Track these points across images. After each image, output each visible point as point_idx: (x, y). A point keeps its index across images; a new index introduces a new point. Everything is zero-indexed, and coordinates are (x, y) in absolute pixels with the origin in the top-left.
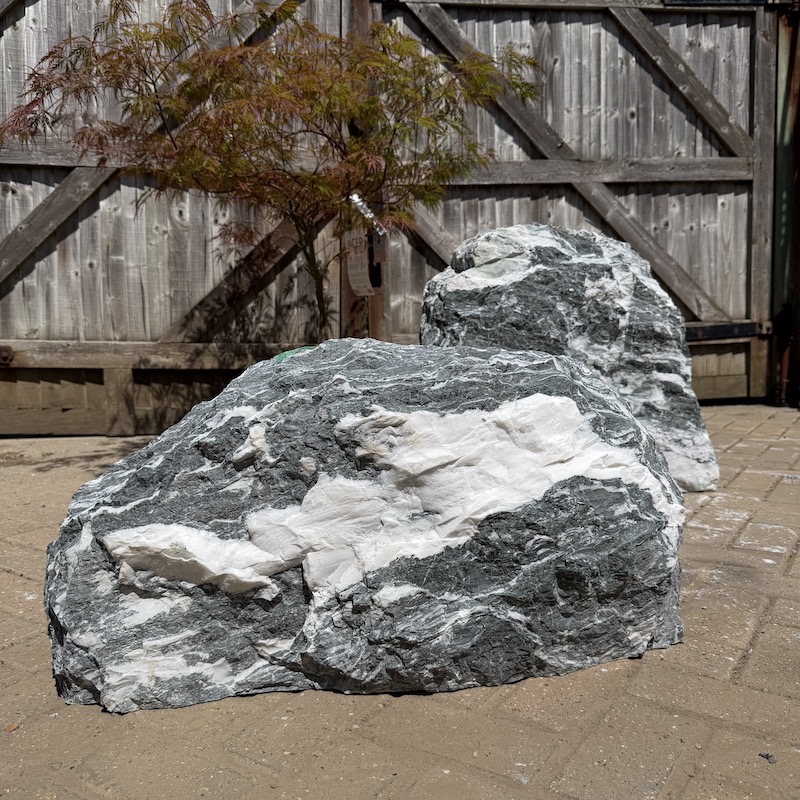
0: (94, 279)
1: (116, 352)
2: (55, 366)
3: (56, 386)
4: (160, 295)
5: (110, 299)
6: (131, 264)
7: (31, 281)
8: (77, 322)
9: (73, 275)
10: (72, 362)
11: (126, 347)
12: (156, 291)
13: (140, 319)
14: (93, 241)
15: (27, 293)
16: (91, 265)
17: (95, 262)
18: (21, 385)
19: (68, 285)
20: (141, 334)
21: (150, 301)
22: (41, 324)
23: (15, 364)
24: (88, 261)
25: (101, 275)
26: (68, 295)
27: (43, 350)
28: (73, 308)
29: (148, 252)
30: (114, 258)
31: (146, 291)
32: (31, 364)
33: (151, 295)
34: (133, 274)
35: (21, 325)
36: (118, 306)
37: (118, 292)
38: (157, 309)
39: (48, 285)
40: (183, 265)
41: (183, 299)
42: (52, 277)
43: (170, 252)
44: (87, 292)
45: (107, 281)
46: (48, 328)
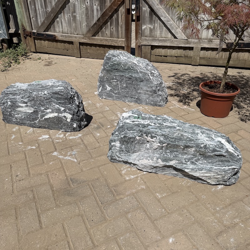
0: (70, 19)
1: (75, 38)
2: (64, 40)
3: (65, 44)
4: (84, 24)
5: (74, 24)
6: (78, 16)
7: (58, 19)
8: (68, 30)
9: (66, 18)
10: (67, 39)
11: (77, 37)
12: (83, 23)
13: (80, 30)
14: (69, 10)
15: (58, 22)
16: (69, 16)
17: (70, 15)
18: (59, 43)
19: (65, 21)
20: (81, 33)
21: (82, 25)
22: (61, 30)
23: (56, 39)
24: (69, 15)
25: (72, 18)
26: (66, 23)
27: (62, 36)
28: (67, 26)
29: (81, 13)
30: (74, 14)
31: (81, 23)
32: (59, 39)
33: (82, 24)
34: (78, 18)
35: (57, 30)
36: (76, 26)
37: (75, 23)
38: (83, 27)
39: (61, 20)
40: (88, 16)
41: (89, 25)
42: (62, 18)
43: (85, 13)
44: (69, 22)
45: (73, 20)
46: (62, 31)
